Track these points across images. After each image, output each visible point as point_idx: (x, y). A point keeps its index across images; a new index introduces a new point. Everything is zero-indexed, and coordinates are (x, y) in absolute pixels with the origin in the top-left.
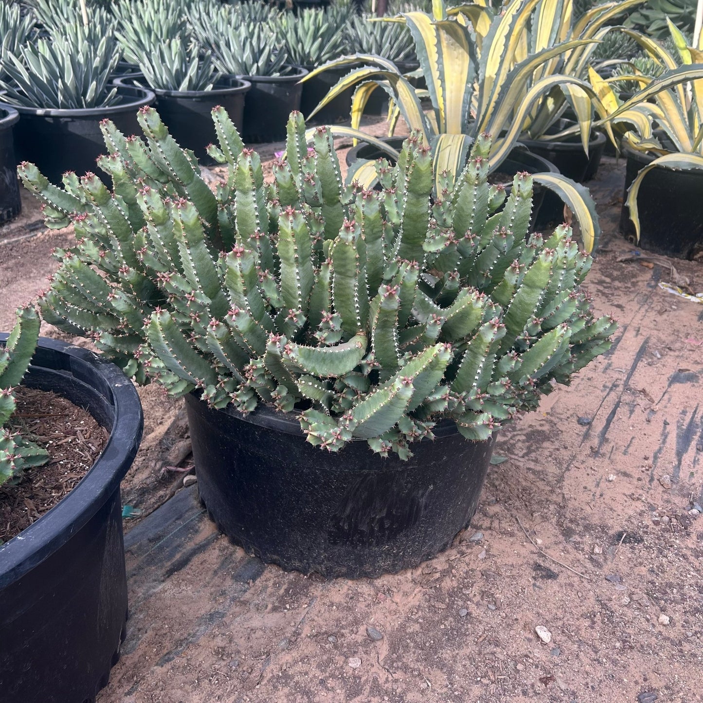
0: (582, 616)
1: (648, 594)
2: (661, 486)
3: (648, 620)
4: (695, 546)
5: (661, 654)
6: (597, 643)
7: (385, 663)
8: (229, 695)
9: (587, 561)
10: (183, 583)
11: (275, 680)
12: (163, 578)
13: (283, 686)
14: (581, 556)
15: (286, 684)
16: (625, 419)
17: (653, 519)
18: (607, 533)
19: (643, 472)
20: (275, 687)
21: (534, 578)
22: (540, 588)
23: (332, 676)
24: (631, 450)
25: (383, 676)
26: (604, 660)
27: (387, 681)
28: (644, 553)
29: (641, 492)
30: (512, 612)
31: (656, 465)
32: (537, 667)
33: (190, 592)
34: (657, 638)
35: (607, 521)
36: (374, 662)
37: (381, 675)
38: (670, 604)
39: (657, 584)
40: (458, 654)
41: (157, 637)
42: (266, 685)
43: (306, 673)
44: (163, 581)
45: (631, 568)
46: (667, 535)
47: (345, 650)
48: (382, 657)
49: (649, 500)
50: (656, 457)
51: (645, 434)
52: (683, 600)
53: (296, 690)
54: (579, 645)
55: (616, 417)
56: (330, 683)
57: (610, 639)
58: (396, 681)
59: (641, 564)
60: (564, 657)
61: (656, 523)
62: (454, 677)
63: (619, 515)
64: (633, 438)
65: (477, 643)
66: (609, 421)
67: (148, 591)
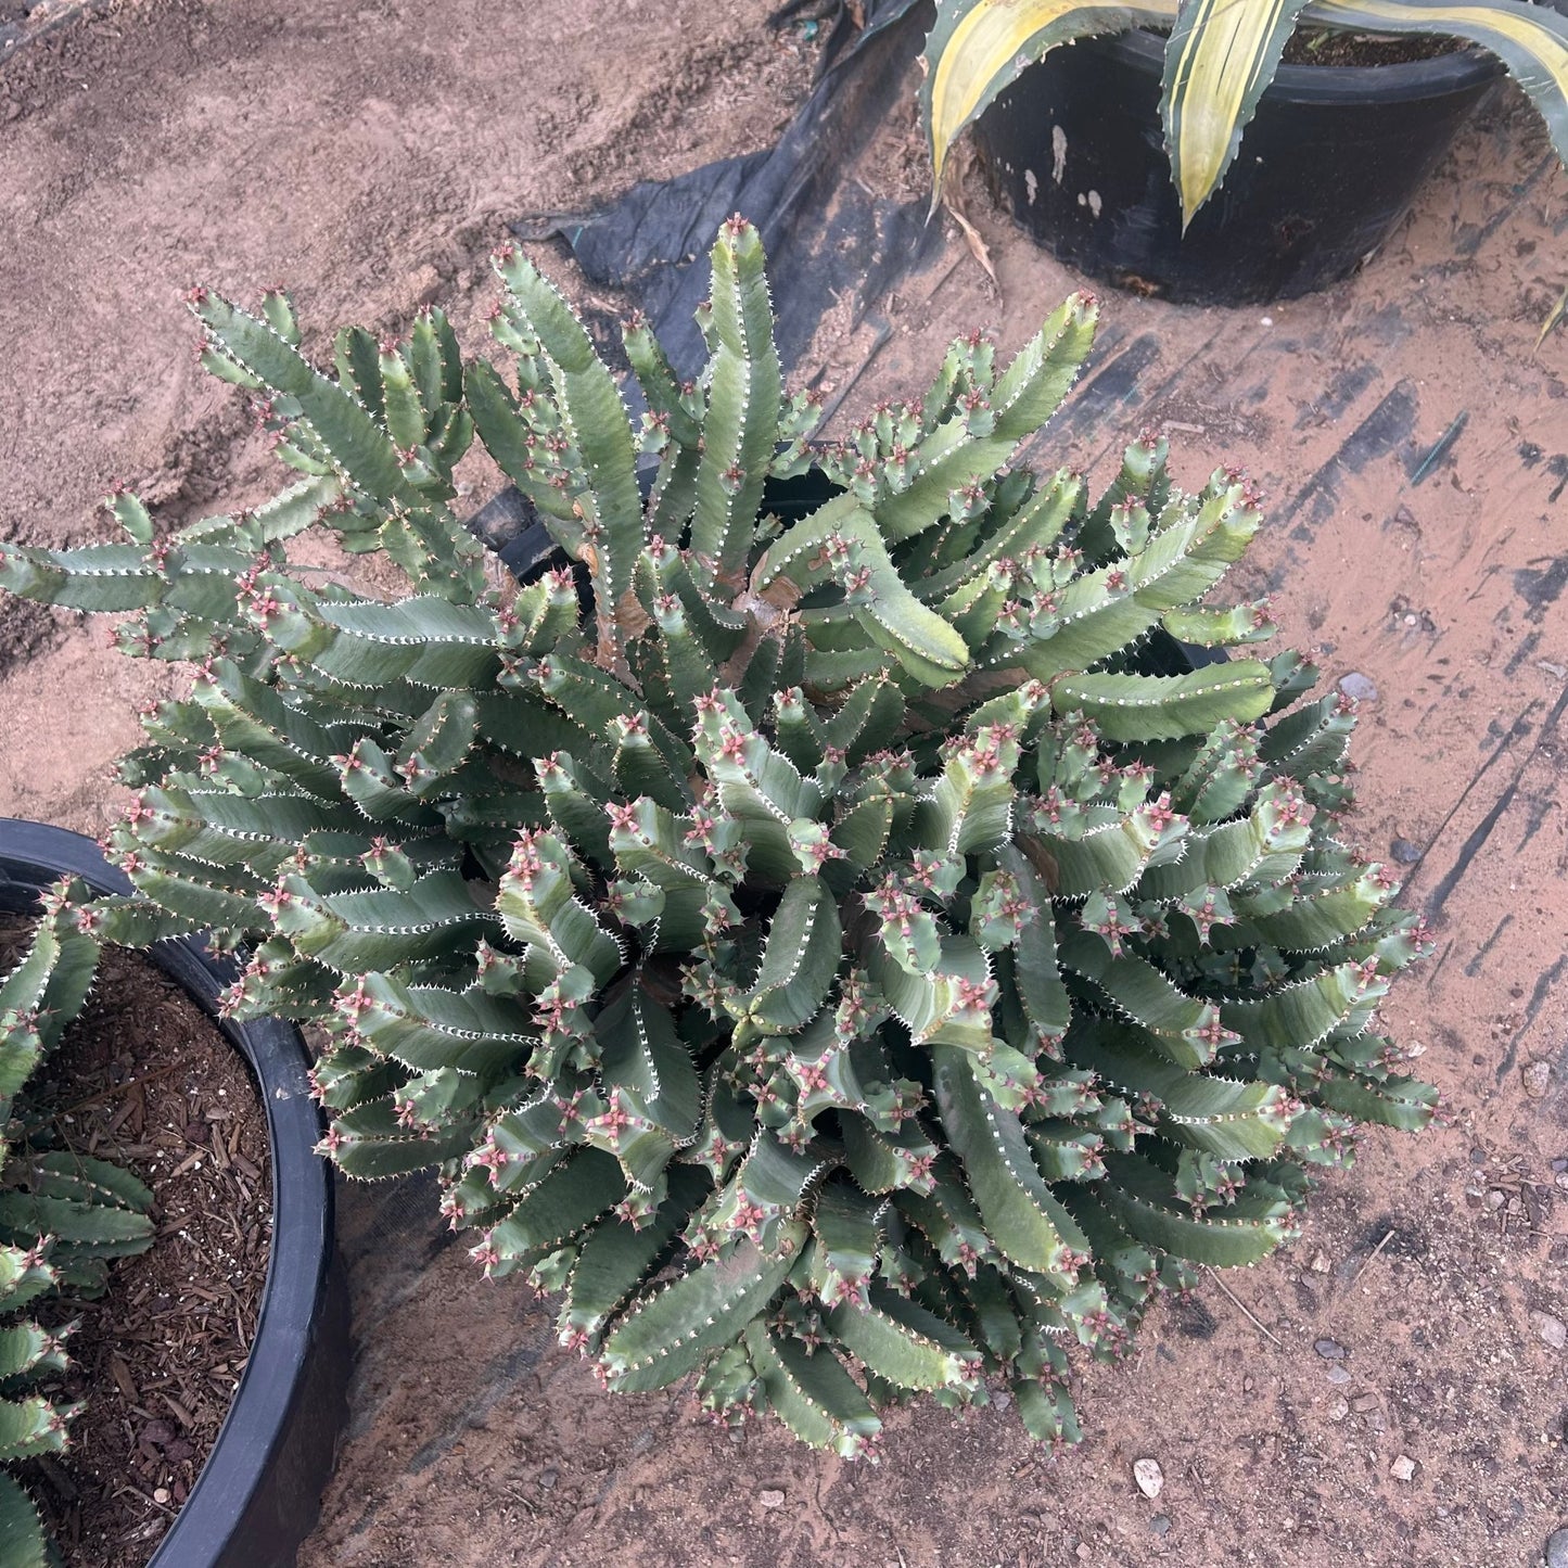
0: (1237, 1441)
1: (1391, 1395)
2: (1520, 1088)
3: (1368, 1464)
4: (1537, 1277)
5: (1368, 1555)
6: (1248, 1510)
7: (830, 1501)
8: (533, 1551)
9: (1291, 1289)
10: (462, 1275)
11: (620, 1521)
12: (421, 1262)
13: (634, 1537)
14: (1279, 1278)
15: (641, 1533)
16: (1508, 848)
17: (1470, 1191)
18: (1354, 1217)
19: (1495, 1036)
20: (619, 1537)
21: (1165, 1330)
22: (1170, 1358)
23: (728, 1521)
24: (1487, 963)
25: (821, 1532)
26: (1251, 1556)
27: (827, 1545)
28: (1418, 1287)
29: (1468, 1099)
30: (1098, 1411)
31: (1531, 1017)
32: (1115, 1554)
33: (474, 1298)
34: (1373, 1511)
35: (1366, 1181)
36: (808, 1496)
37: (817, 1531)
38: (1430, 1428)
39: (1419, 1373)
40: (971, 1498)
41: (409, 1403)
42: (603, 1530)
43: (679, 1512)
44: (423, 1269)
45: (1377, 1320)
46: (1485, 1237)
47: (759, 1461)
48: (825, 1488)
49: (1481, 1129)
50: (1541, 992)
51: (1539, 911)
52: (1461, 1421)
53: (656, 1546)
54: (1212, 1513)
55: (1486, 846)
56: (723, 1539)
57: (1277, 1507)
58: (843, 1546)
59: (1402, 1313)
60: (1173, 1538)
61: (1473, 1202)
62: (953, 1556)
63: (1397, 1165)
64: (1508, 919)
65: (1013, 1477)
66: (1467, 854)
67: (392, 1292)
